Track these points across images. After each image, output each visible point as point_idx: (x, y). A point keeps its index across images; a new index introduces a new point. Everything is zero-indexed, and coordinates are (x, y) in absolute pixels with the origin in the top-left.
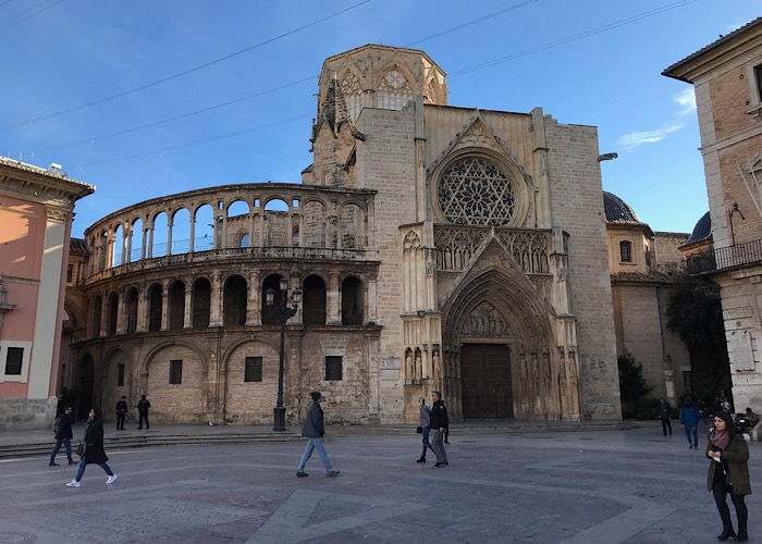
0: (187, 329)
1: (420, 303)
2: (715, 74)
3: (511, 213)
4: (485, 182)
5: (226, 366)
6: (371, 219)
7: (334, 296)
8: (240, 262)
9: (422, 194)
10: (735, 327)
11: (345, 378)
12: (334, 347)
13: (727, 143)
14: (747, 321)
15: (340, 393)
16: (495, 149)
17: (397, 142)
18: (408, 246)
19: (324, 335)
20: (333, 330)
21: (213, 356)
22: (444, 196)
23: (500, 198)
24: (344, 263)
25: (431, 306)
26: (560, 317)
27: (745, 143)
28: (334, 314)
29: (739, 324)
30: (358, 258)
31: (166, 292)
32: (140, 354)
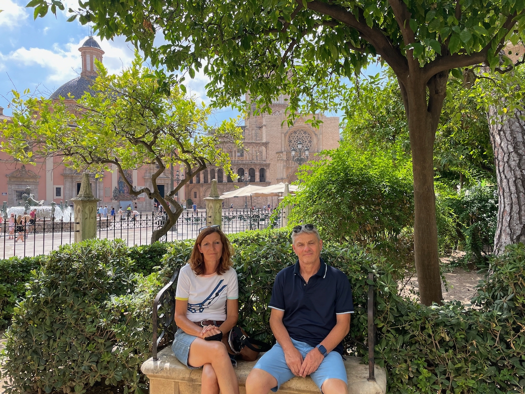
1: (282, 175)
3: (311, 146)
4: (303, 137)
6: (268, 151)
7: (257, 174)
9: (283, 143)
15: (259, 200)
16: (306, 126)
17: (276, 126)
18: (278, 159)
19: (255, 185)
20: (257, 183)
22: (290, 141)
23: (307, 142)
24: (260, 165)
25: (285, 176)
28: (257, 178)
30: (264, 162)
31: (209, 172)
32: (202, 189)
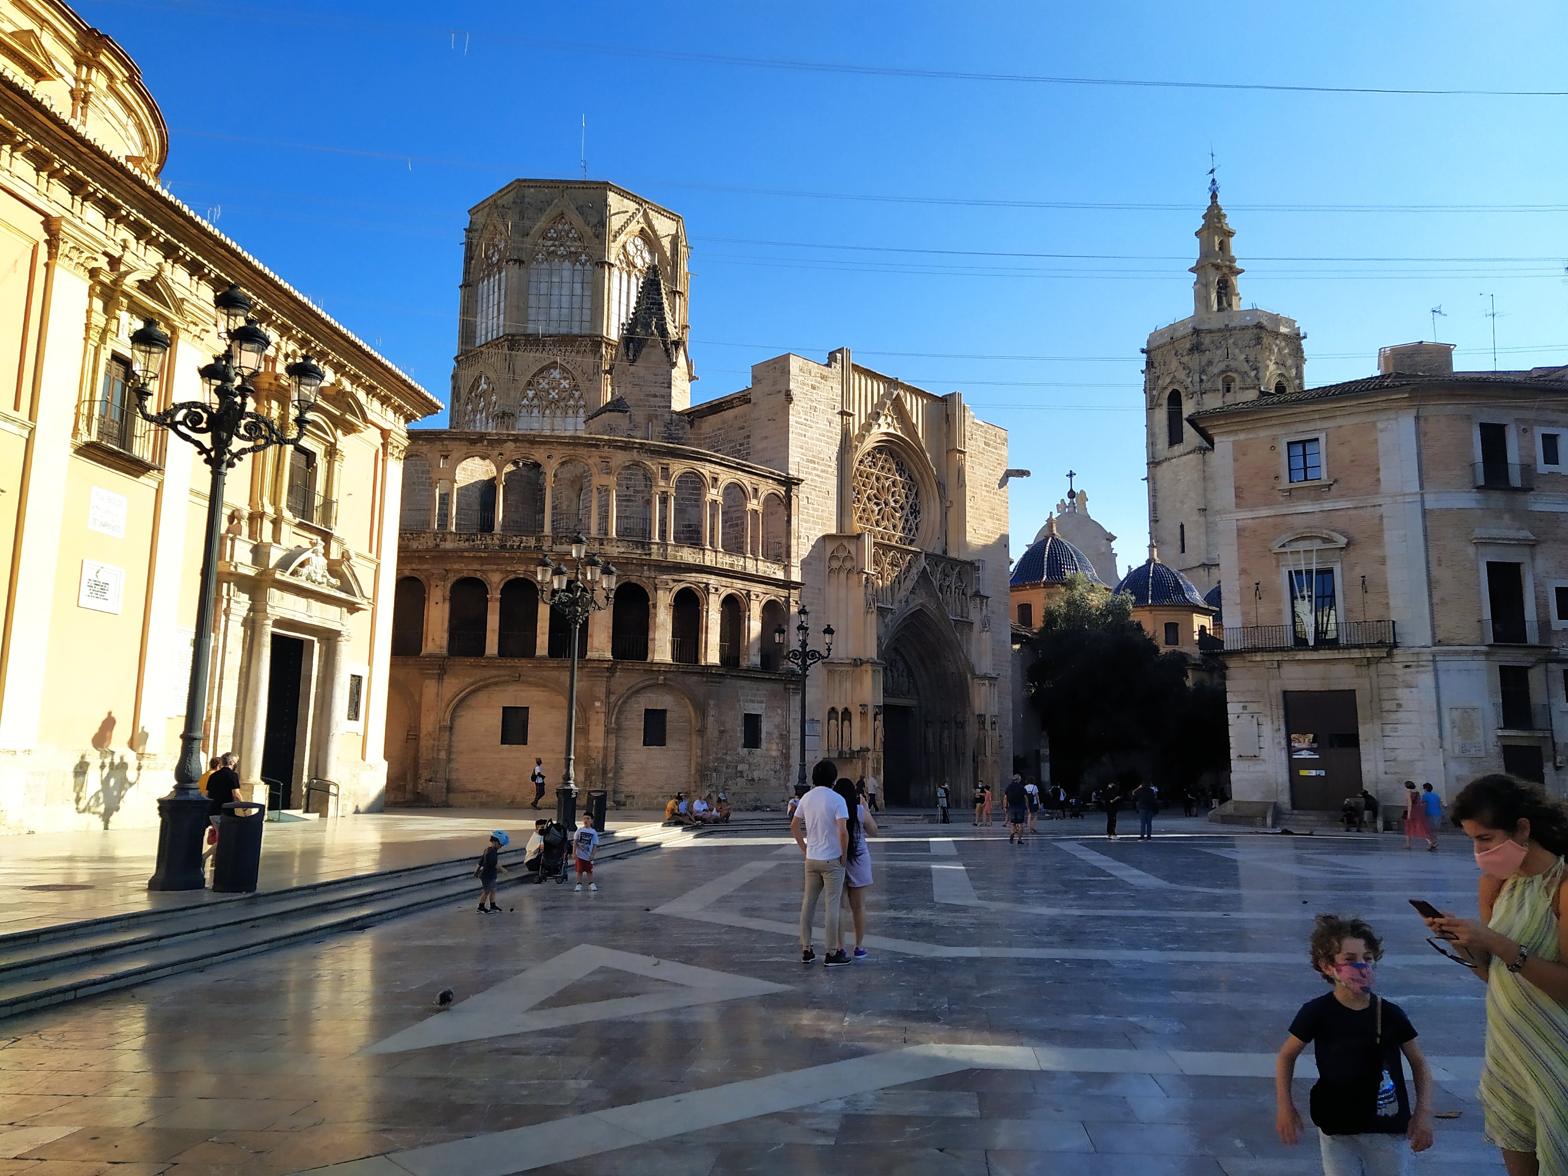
0: (542, 658)
2: (1242, 436)
3: (917, 529)
4: (894, 484)
5: (617, 718)
6: (794, 521)
7: (754, 630)
8: (641, 564)
10: (1241, 711)
11: (764, 744)
12: (753, 702)
13: (1250, 515)
14: (1255, 704)
15: (758, 767)
16: (912, 441)
18: (835, 564)
19: (743, 683)
20: (750, 675)
21: (597, 704)
22: (856, 495)
23: (907, 507)
24: (766, 581)
25: (872, 652)
26: (984, 677)
27: (1270, 520)
29: (1245, 708)
30: (779, 574)
31: (495, 594)
